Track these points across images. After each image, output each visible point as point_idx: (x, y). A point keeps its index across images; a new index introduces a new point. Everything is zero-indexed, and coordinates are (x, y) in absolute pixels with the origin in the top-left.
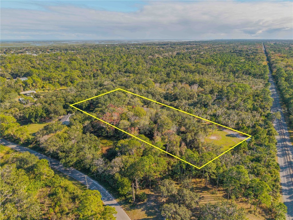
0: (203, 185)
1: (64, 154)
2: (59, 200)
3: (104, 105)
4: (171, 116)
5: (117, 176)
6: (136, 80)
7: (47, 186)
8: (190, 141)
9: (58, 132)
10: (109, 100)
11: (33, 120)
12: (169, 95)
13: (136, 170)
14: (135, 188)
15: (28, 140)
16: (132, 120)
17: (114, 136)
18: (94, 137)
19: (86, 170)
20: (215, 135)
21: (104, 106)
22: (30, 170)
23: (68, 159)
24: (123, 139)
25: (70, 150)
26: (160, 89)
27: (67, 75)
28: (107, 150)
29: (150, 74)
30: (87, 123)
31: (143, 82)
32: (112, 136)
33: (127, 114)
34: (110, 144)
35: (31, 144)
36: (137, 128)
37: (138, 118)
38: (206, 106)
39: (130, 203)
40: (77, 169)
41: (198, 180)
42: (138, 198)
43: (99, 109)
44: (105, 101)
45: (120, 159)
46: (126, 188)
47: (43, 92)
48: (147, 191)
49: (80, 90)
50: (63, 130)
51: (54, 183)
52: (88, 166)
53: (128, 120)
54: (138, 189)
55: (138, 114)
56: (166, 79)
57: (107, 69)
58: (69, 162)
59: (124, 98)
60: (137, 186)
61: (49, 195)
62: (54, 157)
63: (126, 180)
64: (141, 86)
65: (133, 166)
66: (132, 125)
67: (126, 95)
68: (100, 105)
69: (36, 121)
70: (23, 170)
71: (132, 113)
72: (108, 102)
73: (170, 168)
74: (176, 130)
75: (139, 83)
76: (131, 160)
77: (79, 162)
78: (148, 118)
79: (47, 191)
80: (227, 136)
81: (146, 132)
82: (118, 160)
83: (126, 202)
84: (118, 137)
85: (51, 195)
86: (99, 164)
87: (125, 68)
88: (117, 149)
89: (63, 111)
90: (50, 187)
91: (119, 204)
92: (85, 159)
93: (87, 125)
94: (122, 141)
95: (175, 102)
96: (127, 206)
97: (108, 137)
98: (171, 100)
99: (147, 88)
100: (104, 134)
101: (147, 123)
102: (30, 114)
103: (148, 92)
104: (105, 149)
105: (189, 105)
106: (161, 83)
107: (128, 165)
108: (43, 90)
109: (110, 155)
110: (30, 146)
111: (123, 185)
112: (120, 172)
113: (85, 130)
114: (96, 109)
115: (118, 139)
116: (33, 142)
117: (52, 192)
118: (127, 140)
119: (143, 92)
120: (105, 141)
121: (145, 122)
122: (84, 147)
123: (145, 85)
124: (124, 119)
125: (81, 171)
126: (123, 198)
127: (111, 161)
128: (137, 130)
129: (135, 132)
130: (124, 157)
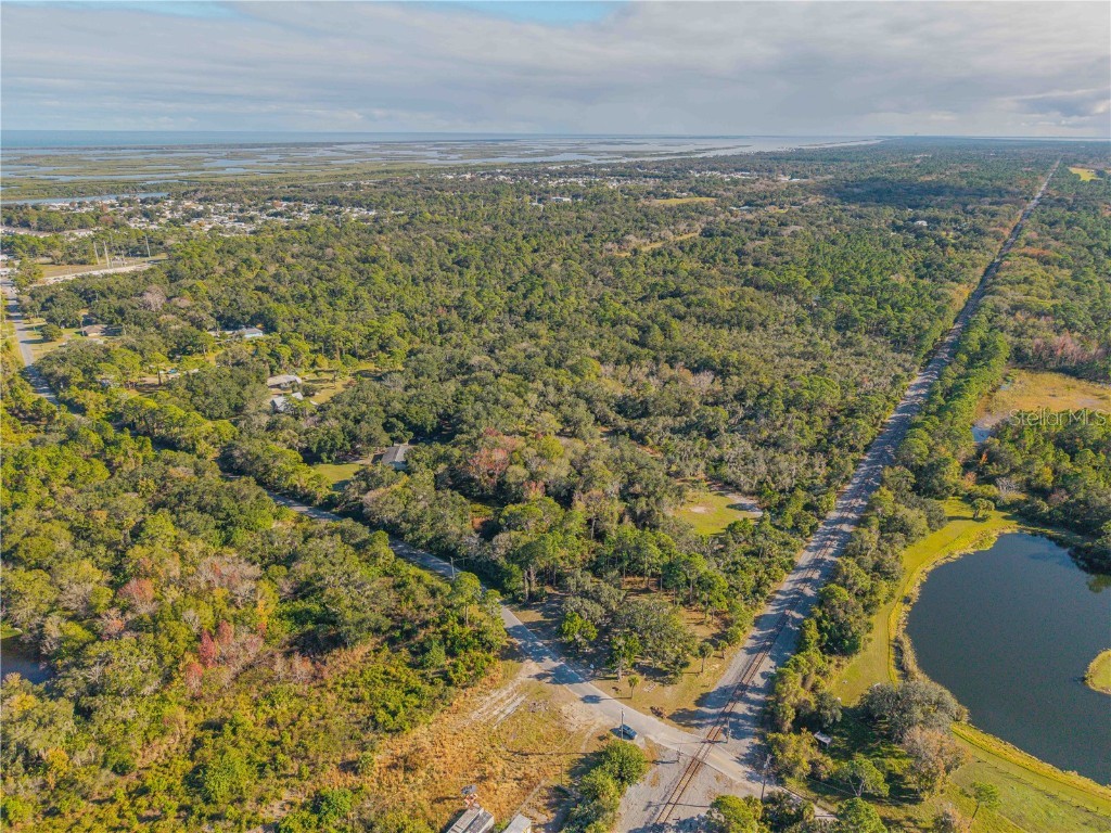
0: (643, 586)
1: (409, 526)
2: (412, 592)
3: (474, 426)
4: (615, 461)
5: (502, 561)
6: (554, 352)
7: (386, 574)
8: (642, 513)
9: (395, 487)
10: (484, 414)
11: (324, 456)
12: (630, 403)
13: (531, 556)
14: (529, 582)
15: (330, 498)
16: (534, 465)
17: (494, 497)
18: (460, 498)
19: (447, 553)
20: (705, 504)
21: (474, 430)
22: (360, 547)
23: (417, 534)
24: (513, 503)
25: (419, 521)
26: (609, 384)
27: (372, 331)
28: (482, 524)
29: (593, 330)
30: (442, 468)
31: (569, 362)
32: (491, 497)
33: (524, 452)
34: (488, 512)
35: (336, 506)
36: (541, 484)
37: (544, 462)
38: (711, 435)
39: (520, 602)
40: (430, 553)
41: (638, 579)
42: (533, 597)
43: (465, 436)
44: (476, 418)
45: (507, 535)
46: (514, 580)
47: (315, 377)
48: (548, 589)
49: (413, 381)
50: (402, 483)
51: (399, 571)
52: (453, 546)
53: (526, 465)
54: (533, 583)
55: (546, 452)
56: (631, 352)
57: (476, 306)
58: (419, 540)
59: (520, 410)
60: (533, 578)
61: (394, 587)
62: (395, 533)
63: (515, 568)
64: (563, 376)
65: (528, 546)
66: (533, 477)
67: (525, 401)
68: (465, 427)
69: (329, 458)
70: (350, 547)
71: (532, 451)
72: (484, 422)
73: (594, 559)
74: (617, 491)
75: (558, 366)
76: (525, 539)
77: (437, 539)
78: (566, 463)
79: (389, 581)
80: (728, 507)
81: (559, 493)
82: (503, 539)
83: (515, 600)
84: (504, 499)
85: (396, 587)
86: (472, 544)
87: (527, 302)
88: (502, 521)
89: (385, 438)
90: (392, 576)
91: (504, 603)
92: (447, 534)
93: (442, 474)
94: (511, 508)
95: (639, 424)
96: (515, 606)
97: (483, 499)
98: (635, 415)
99: (578, 380)
100: (476, 492)
101: (564, 473)
102: (319, 443)
103: (578, 395)
104: (478, 521)
105: (673, 431)
106: (618, 363)
107: (520, 545)
108: (316, 372)
109: (488, 531)
110: (334, 510)
111: (510, 575)
112: (507, 556)
113: (438, 483)
114: (458, 437)
115: (503, 504)
116: (340, 502)
117: (396, 582)
118: (520, 505)
119: (566, 392)
120: (478, 506)
121: (559, 471)
122: (443, 516)
123: (574, 370)
124: (517, 463)
125: (437, 556)
126: (510, 596)
127: (490, 540)
128: (542, 488)
129: (538, 490)
130: (513, 533)
